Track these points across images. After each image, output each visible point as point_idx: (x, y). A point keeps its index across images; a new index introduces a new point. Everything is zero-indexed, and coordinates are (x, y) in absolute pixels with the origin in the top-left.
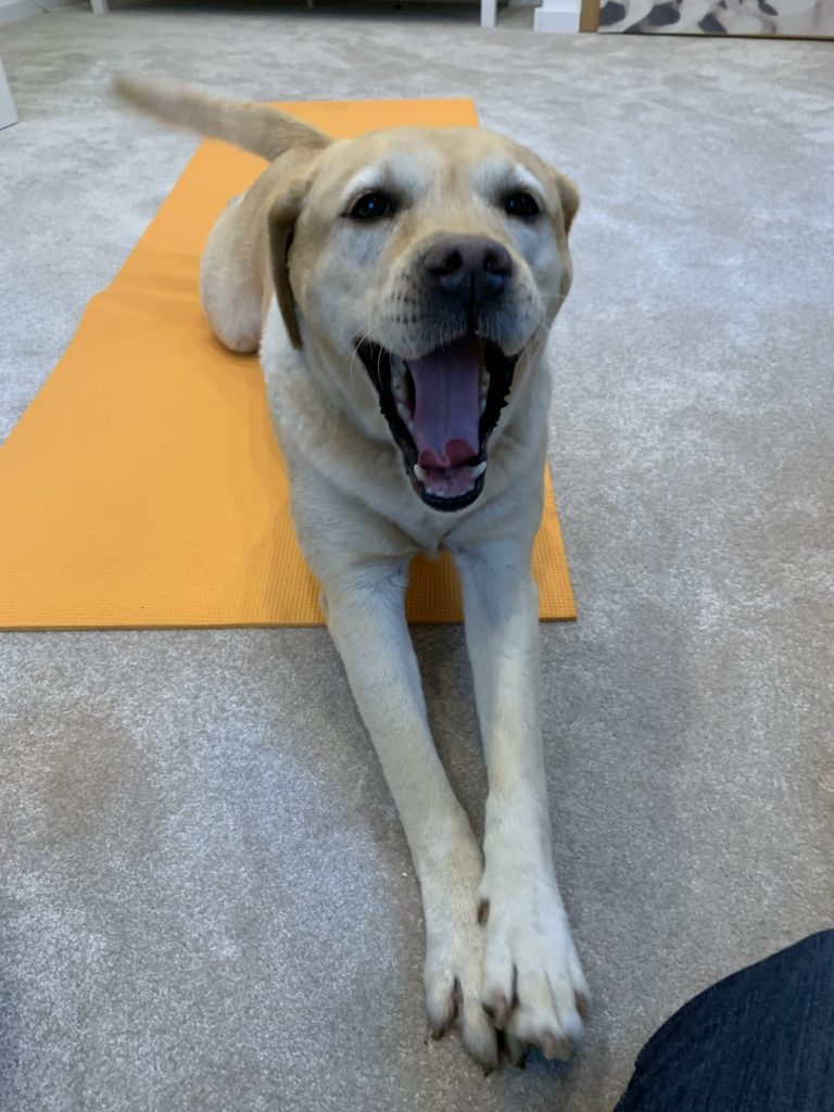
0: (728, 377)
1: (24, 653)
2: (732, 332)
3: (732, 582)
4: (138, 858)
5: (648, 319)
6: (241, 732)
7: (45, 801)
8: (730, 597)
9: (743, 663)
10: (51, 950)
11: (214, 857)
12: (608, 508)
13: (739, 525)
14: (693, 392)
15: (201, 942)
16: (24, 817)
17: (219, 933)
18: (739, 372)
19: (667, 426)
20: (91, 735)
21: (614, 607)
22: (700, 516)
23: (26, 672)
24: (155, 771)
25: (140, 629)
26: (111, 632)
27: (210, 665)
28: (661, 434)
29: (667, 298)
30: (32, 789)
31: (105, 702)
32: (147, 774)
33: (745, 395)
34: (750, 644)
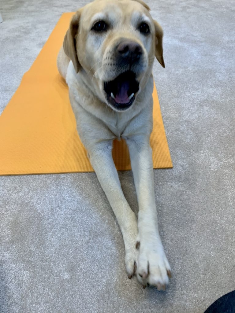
0: (217, 90)
1: (5, 183)
2: (218, 76)
3: (221, 155)
4: (39, 247)
5: (192, 73)
6: (70, 206)
7: (11, 229)
8: (220, 159)
9: (225, 181)
10: (13, 276)
11: (61, 246)
12: (181, 132)
13: (222, 137)
14: (206, 95)
15: (58, 273)
16: (5, 234)
17: (64, 271)
18: (221, 88)
19: (199, 106)
20: (24, 208)
21: (184, 164)
22: (210, 134)
23: (5, 188)
24: (43, 219)
25: (39, 174)
26: (30, 175)
27: (60, 185)
28: (197, 108)
29: (197, 66)
30: (7, 225)
31: (28, 198)
32: (41, 220)
33: (223, 95)
34: (227, 175)
